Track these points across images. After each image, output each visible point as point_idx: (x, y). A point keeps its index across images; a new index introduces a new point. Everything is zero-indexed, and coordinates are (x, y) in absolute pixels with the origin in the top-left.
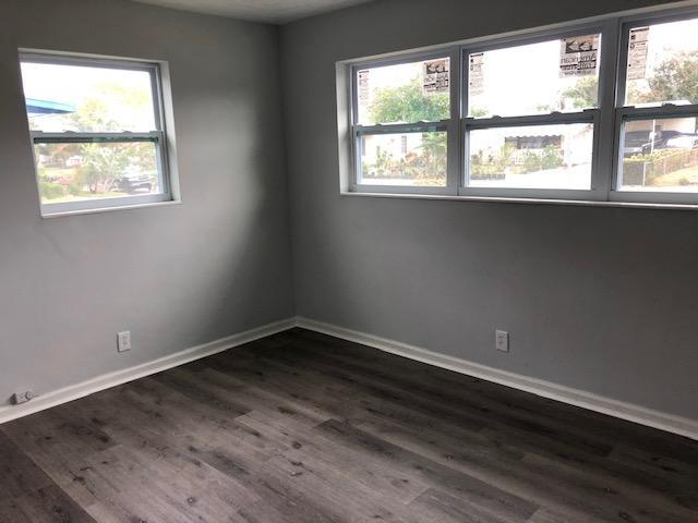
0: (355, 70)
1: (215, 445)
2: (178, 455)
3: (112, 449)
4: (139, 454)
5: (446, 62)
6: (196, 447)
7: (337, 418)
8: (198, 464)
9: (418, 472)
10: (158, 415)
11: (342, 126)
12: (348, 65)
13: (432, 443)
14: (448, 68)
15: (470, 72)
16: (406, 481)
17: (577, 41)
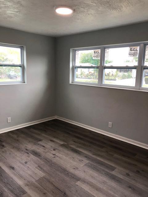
0: (75, 51)
1: (33, 149)
2: (23, 151)
3: (5, 148)
4: (12, 150)
5: (99, 51)
6: (28, 149)
7: (66, 143)
8: (28, 153)
9: (86, 158)
10: (17, 140)
11: (71, 66)
12: (73, 49)
13: (90, 151)
14: (100, 52)
15: (105, 54)
16: (82, 160)
17: (133, 48)
